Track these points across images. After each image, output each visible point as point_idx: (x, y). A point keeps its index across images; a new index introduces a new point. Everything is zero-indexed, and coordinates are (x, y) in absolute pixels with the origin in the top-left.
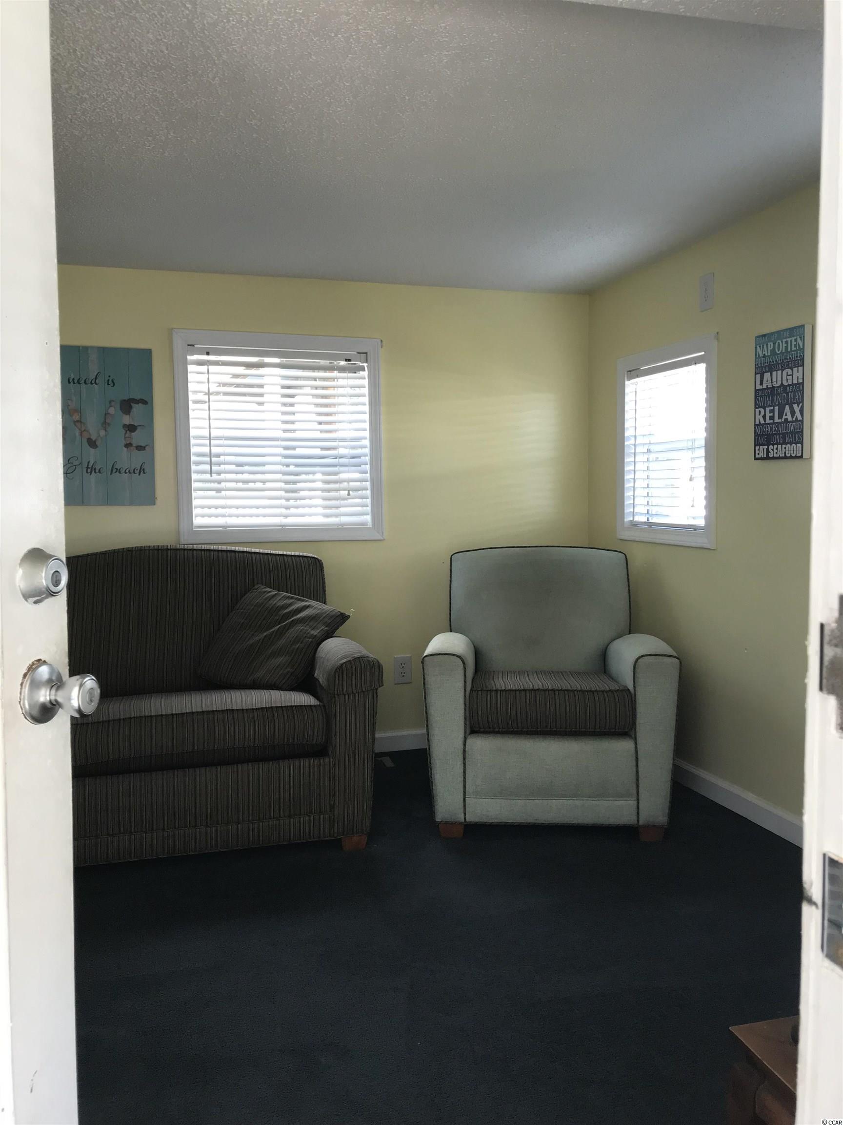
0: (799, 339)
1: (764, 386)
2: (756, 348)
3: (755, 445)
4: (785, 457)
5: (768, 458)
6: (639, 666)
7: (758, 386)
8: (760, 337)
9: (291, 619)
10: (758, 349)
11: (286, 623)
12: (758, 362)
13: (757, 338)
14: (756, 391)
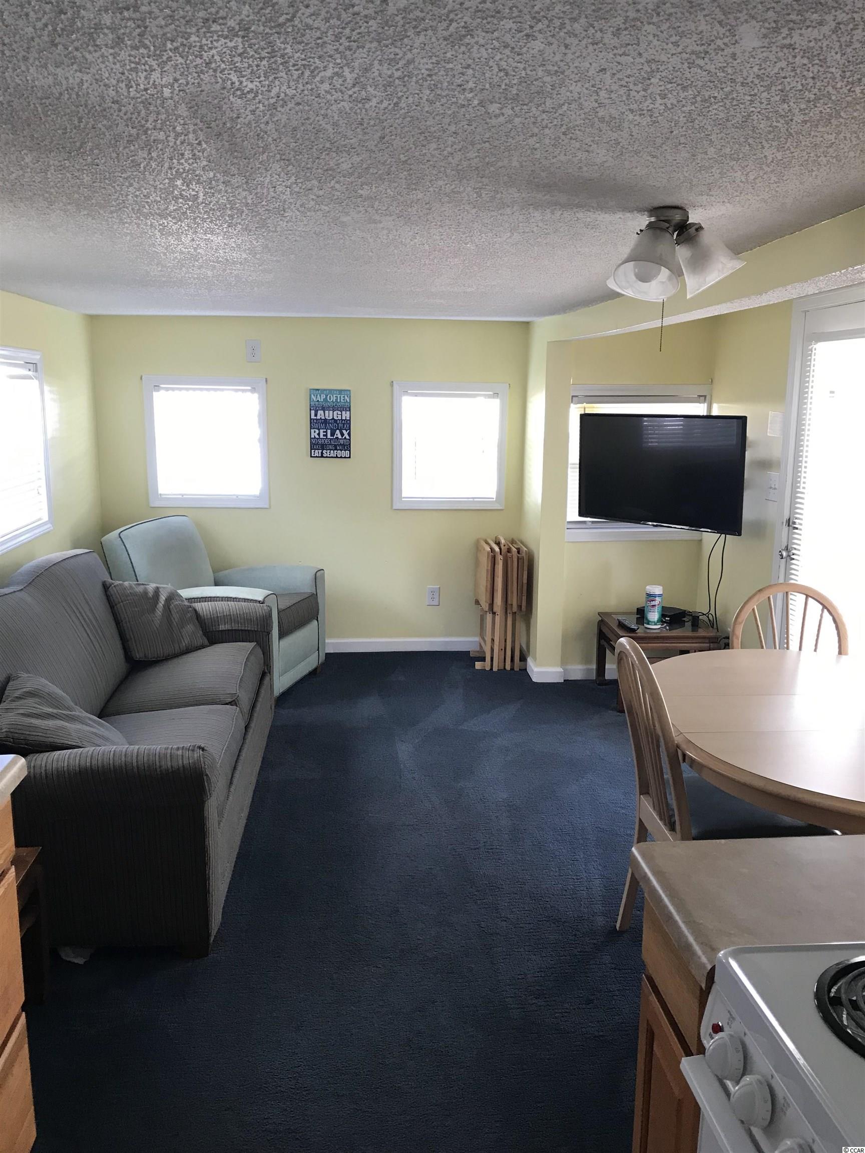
0: (346, 397)
1: (318, 417)
2: (310, 395)
3: (311, 450)
4: (337, 457)
5: (322, 456)
6: (318, 577)
7: (313, 417)
8: (314, 389)
9: (163, 598)
10: (312, 396)
11: (163, 603)
12: (313, 403)
13: (310, 389)
14: (311, 419)
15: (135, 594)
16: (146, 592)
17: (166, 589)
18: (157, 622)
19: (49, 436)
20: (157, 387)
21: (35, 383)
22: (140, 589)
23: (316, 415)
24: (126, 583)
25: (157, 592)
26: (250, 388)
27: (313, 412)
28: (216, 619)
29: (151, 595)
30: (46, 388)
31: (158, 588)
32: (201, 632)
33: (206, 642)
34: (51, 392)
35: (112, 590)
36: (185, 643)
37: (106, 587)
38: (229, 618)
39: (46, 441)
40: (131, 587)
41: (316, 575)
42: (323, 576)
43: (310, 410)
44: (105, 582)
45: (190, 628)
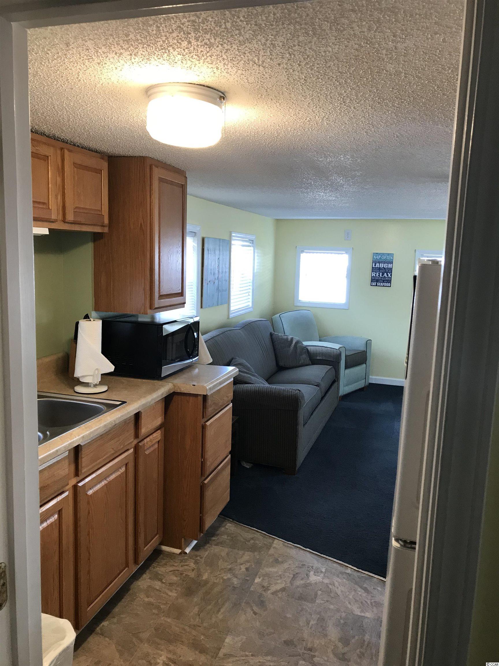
0: (391, 257)
1: (376, 267)
2: (373, 256)
3: (371, 282)
4: (384, 286)
5: (376, 285)
6: (368, 343)
7: (374, 266)
8: (375, 253)
9: (294, 342)
10: (374, 256)
11: (294, 344)
12: (374, 260)
13: (374, 253)
14: (372, 267)
15: (282, 339)
16: (287, 339)
17: (296, 339)
18: (291, 351)
19: (255, 271)
20: (302, 251)
21: (252, 248)
22: (285, 337)
23: (375, 266)
24: (280, 334)
25: (292, 339)
26: (344, 252)
27: (374, 264)
28: (316, 354)
29: (289, 340)
30: (256, 251)
31: (292, 338)
32: (309, 359)
33: (310, 363)
34: (257, 253)
35: (274, 337)
36: (302, 362)
37: (271, 335)
38: (322, 354)
39: (254, 273)
40: (281, 336)
41: (367, 342)
42: (371, 344)
43: (373, 263)
44: (271, 332)
45: (304, 356)
